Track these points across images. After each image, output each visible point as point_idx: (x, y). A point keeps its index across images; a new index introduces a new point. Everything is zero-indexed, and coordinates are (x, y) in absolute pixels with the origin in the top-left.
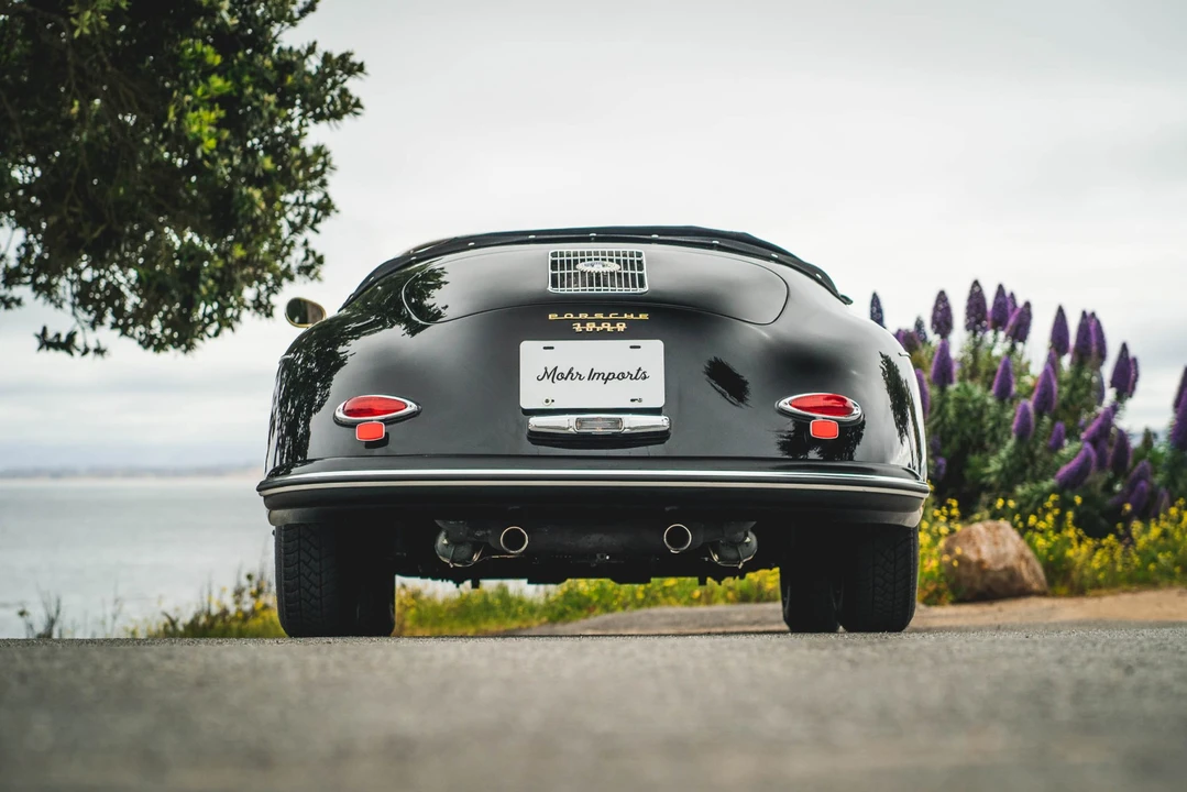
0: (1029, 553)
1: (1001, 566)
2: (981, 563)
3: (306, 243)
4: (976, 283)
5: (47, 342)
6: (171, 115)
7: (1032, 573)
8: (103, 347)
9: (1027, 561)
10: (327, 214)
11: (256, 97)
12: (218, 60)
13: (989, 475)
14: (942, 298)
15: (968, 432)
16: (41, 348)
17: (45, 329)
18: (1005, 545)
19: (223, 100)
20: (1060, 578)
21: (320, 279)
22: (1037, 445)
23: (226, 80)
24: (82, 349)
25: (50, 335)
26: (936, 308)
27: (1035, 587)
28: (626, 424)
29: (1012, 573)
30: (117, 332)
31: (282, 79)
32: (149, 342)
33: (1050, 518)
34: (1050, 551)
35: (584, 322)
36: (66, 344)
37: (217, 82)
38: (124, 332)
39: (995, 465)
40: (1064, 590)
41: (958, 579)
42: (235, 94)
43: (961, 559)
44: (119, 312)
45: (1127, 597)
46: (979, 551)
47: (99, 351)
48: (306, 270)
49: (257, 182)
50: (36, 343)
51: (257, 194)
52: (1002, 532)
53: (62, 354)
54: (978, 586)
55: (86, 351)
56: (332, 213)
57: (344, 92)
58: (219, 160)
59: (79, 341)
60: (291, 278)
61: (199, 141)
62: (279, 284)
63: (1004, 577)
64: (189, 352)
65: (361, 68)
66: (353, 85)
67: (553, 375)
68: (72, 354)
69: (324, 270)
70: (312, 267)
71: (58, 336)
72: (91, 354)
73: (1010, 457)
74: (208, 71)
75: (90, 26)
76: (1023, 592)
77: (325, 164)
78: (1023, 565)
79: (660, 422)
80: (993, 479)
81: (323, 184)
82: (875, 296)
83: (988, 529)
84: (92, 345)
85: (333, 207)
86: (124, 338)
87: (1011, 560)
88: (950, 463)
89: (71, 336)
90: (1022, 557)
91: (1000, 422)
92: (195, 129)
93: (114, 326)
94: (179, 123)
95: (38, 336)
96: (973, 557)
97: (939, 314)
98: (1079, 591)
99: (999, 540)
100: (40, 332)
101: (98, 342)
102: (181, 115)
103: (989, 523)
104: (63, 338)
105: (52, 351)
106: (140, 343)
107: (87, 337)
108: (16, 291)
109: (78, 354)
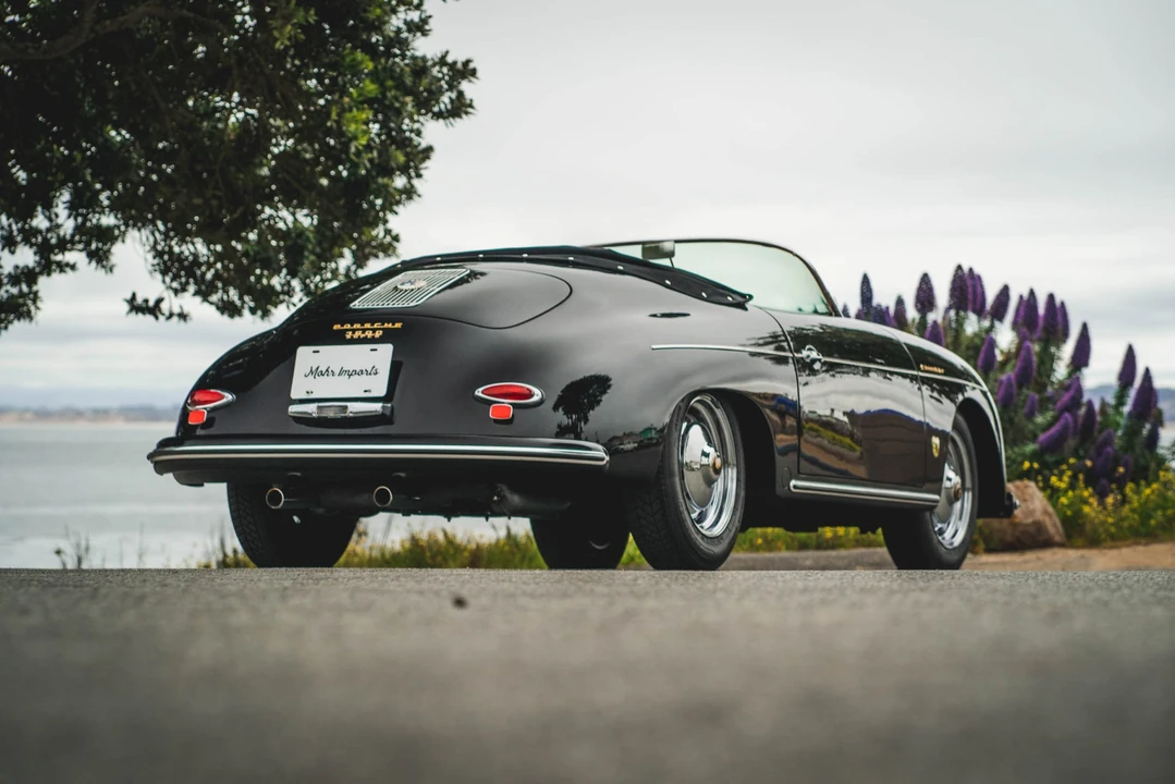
0: (1050, 509)
1: (1030, 520)
4: (959, 268)
5: (137, 307)
6: (334, 116)
7: (1053, 526)
8: (185, 312)
9: (1050, 516)
10: (410, 198)
11: (397, 99)
12: (370, 67)
14: (925, 279)
16: (131, 311)
17: (134, 295)
18: (1033, 502)
19: (372, 101)
20: (1076, 531)
22: (1016, 412)
23: (375, 84)
24: (167, 313)
25: (139, 300)
26: (920, 289)
27: (1057, 538)
28: (350, 410)
29: (1039, 526)
30: (198, 299)
32: (226, 308)
33: (1066, 479)
34: (1070, 508)
35: (354, 331)
36: (153, 309)
37: (368, 86)
38: (204, 300)
40: (1080, 541)
41: (991, 531)
42: (380, 96)
44: (200, 281)
45: (1140, 548)
47: (183, 316)
50: (126, 307)
52: (1029, 491)
53: (150, 318)
54: (1009, 538)
55: (171, 315)
56: (415, 197)
57: (460, 94)
58: (364, 155)
59: (164, 306)
61: (355, 138)
63: (1032, 529)
64: (266, 318)
65: (475, 73)
66: (467, 88)
67: (315, 372)
68: (157, 318)
71: (146, 301)
72: (175, 319)
76: (1048, 543)
78: (1047, 519)
79: (377, 407)
83: (1017, 488)
84: (176, 310)
85: (415, 192)
86: (206, 305)
87: (1038, 515)
89: (159, 301)
90: (1046, 512)
92: (351, 127)
93: (196, 294)
94: (338, 122)
95: (127, 301)
97: (922, 294)
98: (1094, 542)
99: (1027, 497)
100: (129, 296)
101: (181, 308)
102: (340, 115)
103: (1018, 483)
104: (151, 303)
105: (140, 315)
106: (218, 308)
107: (172, 303)
108: (70, 257)
109: (162, 318)
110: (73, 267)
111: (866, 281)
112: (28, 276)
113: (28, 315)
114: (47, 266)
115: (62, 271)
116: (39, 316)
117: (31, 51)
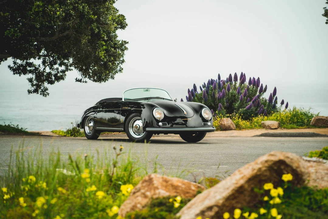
0: (233, 123)
2: (224, 124)
3: (120, 66)
4: (236, 73)
6: (97, 53)
9: (232, 124)
11: (111, 49)
12: (104, 44)
13: (235, 107)
14: (230, 75)
15: (233, 99)
16: (76, 81)
17: (77, 78)
18: (229, 122)
19: (106, 50)
20: (238, 127)
21: (122, 72)
22: (244, 102)
23: (106, 46)
25: (78, 79)
26: (230, 77)
27: (233, 128)
29: (229, 126)
30: (89, 79)
31: (115, 46)
32: (94, 81)
33: (237, 117)
34: (237, 123)
37: (104, 47)
38: (90, 79)
39: (237, 105)
40: (239, 129)
41: (221, 127)
43: (221, 124)
44: (89, 76)
46: (224, 123)
47: (86, 82)
48: (120, 71)
49: (111, 62)
51: (110, 64)
52: (228, 120)
53: (80, 82)
54: (224, 128)
55: (84, 82)
57: (125, 47)
59: (82, 80)
60: (117, 73)
61: (101, 57)
62: (115, 74)
63: (228, 127)
65: (128, 43)
66: (127, 45)
69: (123, 71)
70: (121, 70)
71: (79, 79)
73: (239, 104)
74: (103, 45)
75: (85, 42)
76: (231, 129)
77: (123, 54)
78: (232, 125)
80: (236, 107)
81: (123, 57)
82: (219, 74)
83: (226, 119)
84: (85, 81)
85: (124, 61)
86: (90, 80)
87: (229, 124)
88: (229, 104)
89: (81, 79)
91: (238, 98)
92: (101, 55)
93: (88, 78)
94: (98, 54)
95: (75, 79)
96: (223, 124)
102: (98, 53)
103: (226, 118)
105: (78, 82)
106: (93, 81)
107: (84, 80)
108: (72, 68)
109: (82, 82)
110: (72, 70)
111: (219, 75)
112: (63, 72)
113: (63, 79)
114: (67, 69)
115: (70, 70)
116: (65, 79)
117: (48, 39)
